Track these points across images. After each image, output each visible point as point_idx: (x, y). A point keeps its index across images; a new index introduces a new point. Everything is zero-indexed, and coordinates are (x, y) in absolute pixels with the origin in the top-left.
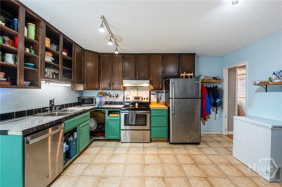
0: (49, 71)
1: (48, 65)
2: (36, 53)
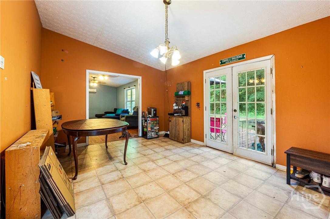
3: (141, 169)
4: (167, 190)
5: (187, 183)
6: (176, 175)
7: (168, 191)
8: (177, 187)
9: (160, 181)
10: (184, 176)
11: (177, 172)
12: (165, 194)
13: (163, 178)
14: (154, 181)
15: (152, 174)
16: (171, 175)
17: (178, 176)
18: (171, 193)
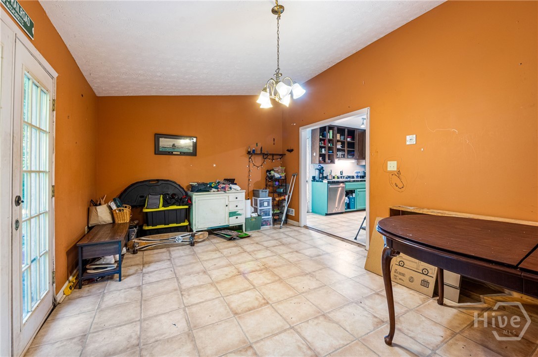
0: (339, 153)
1: (339, 150)
2: (333, 145)
3: (337, 323)
4: (282, 282)
5: (252, 287)
6: (263, 301)
7: (280, 280)
8: (268, 284)
9: (291, 293)
10: (248, 300)
11: (258, 307)
12: (284, 278)
13: (285, 298)
14: (300, 294)
15: (306, 309)
16: (270, 302)
17: (260, 299)
18: (277, 278)
